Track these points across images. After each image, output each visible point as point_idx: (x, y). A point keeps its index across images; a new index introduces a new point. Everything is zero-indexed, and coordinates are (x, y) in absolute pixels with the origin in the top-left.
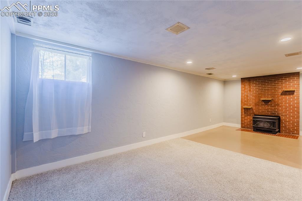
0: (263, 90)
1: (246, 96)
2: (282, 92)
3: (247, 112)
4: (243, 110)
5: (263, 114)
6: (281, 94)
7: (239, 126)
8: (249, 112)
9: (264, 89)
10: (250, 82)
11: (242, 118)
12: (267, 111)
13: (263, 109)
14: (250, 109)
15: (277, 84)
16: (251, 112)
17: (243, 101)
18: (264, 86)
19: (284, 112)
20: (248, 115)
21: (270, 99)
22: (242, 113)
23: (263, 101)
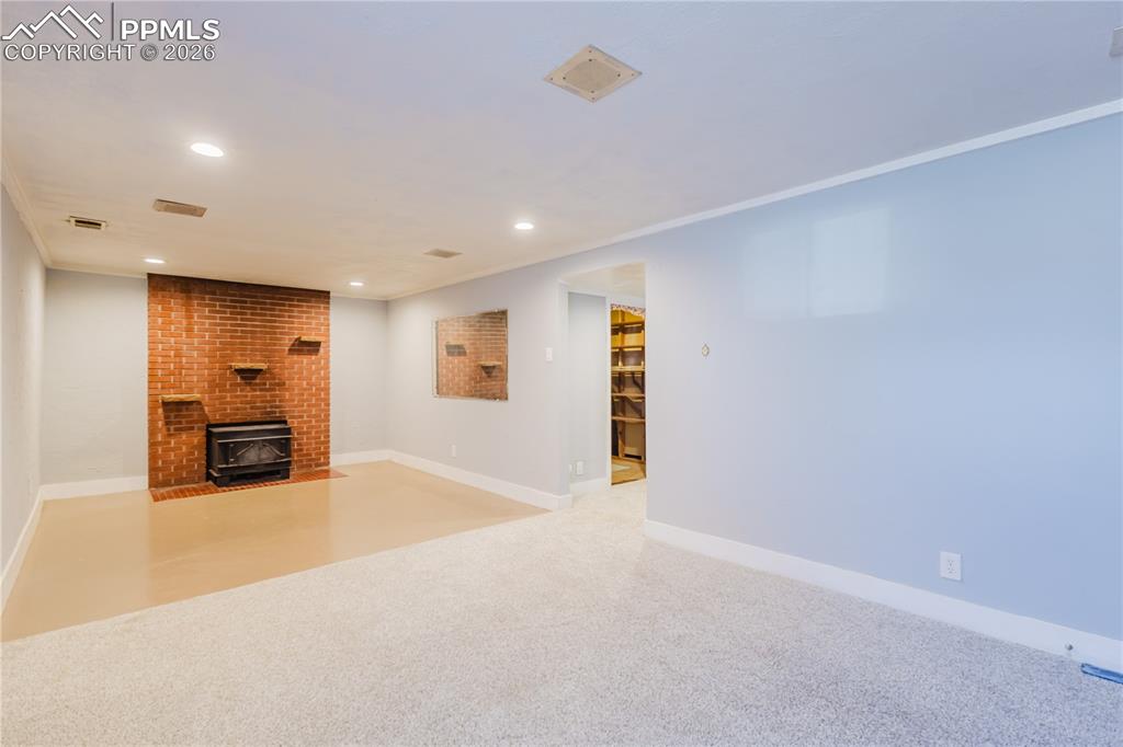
0: (236, 331)
1: (172, 353)
2: (293, 345)
3: (176, 417)
4: (160, 411)
5: (238, 418)
6: (290, 350)
7: (143, 481)
8: (185, 416)
9: (242, 331)
10: (189, 298)
11: (153, 445)
12: (252, 408)
13: (238, 402)
14: (192, 402)
15: (279, 316)
16: (196, 417)
17: (160, 372)
18: (242, 319)
19: (296, 406)
20: (181, 429)
21: (263, 366)
22: (152, 422)
23: (239, 371)
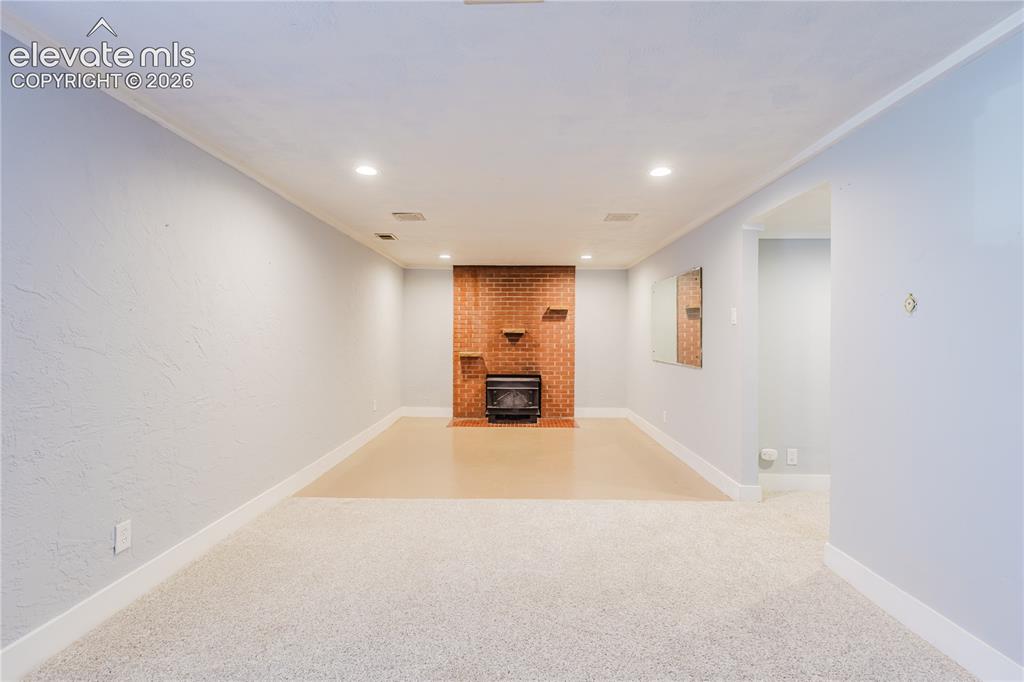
0: (505, 304)
1: (466, 322)
2: (546, 313)
3: (468, 367)
4: (459, 363)
5: (506, 371)
6: (543, 317)
7: (448, 412)
8: (473, 368)
9: (510, 304)
10: (477, 281)
11: (455, 386)
12: (516, 364)
13: (506, 359)
14: (476, 358)
15: (536, 290)
16: (480, 369)
17: (459, 336)
18: (510, 294)
19: (548, 364)
20: (469, 377)
21: (521, 330)
22: (455, 371)
23: (507, 335)
